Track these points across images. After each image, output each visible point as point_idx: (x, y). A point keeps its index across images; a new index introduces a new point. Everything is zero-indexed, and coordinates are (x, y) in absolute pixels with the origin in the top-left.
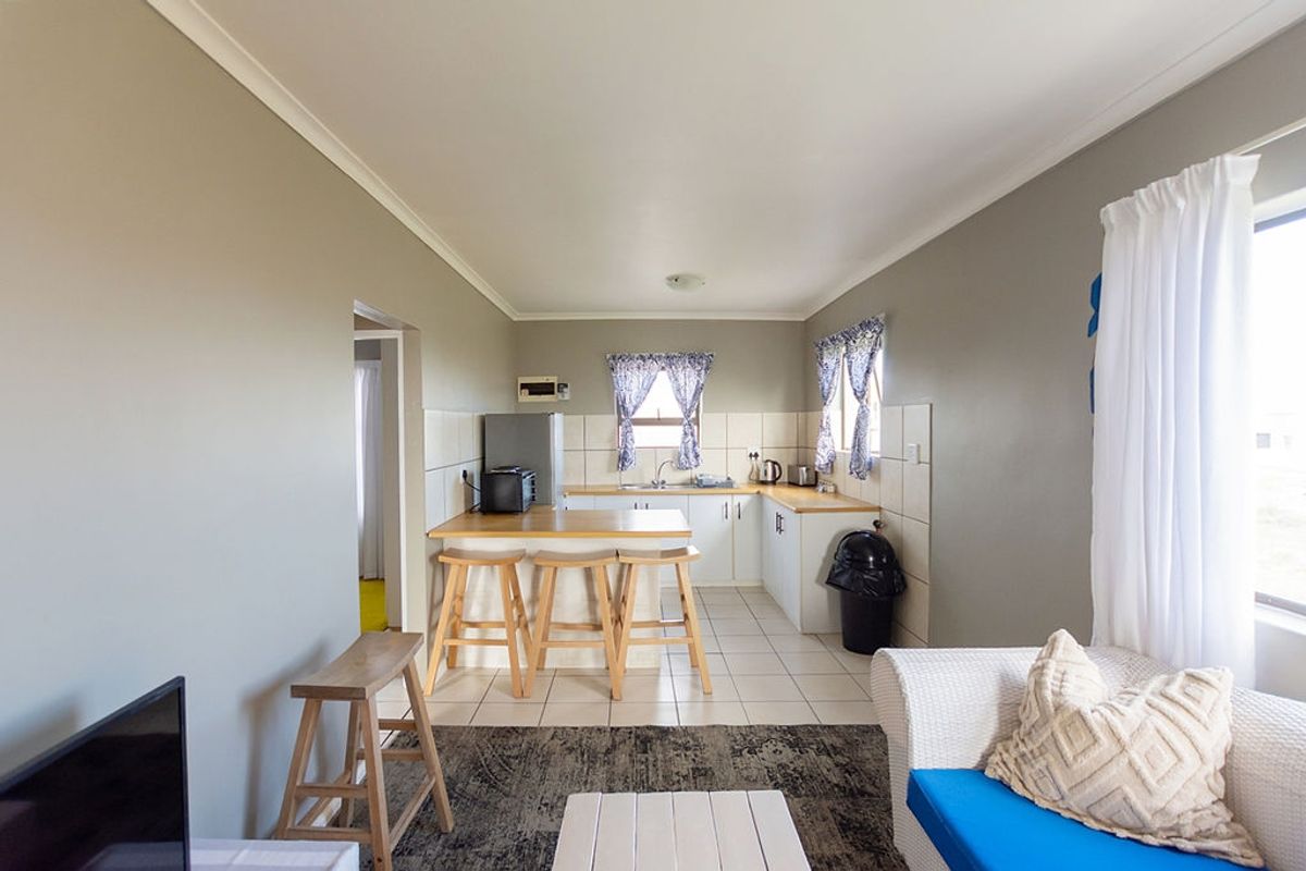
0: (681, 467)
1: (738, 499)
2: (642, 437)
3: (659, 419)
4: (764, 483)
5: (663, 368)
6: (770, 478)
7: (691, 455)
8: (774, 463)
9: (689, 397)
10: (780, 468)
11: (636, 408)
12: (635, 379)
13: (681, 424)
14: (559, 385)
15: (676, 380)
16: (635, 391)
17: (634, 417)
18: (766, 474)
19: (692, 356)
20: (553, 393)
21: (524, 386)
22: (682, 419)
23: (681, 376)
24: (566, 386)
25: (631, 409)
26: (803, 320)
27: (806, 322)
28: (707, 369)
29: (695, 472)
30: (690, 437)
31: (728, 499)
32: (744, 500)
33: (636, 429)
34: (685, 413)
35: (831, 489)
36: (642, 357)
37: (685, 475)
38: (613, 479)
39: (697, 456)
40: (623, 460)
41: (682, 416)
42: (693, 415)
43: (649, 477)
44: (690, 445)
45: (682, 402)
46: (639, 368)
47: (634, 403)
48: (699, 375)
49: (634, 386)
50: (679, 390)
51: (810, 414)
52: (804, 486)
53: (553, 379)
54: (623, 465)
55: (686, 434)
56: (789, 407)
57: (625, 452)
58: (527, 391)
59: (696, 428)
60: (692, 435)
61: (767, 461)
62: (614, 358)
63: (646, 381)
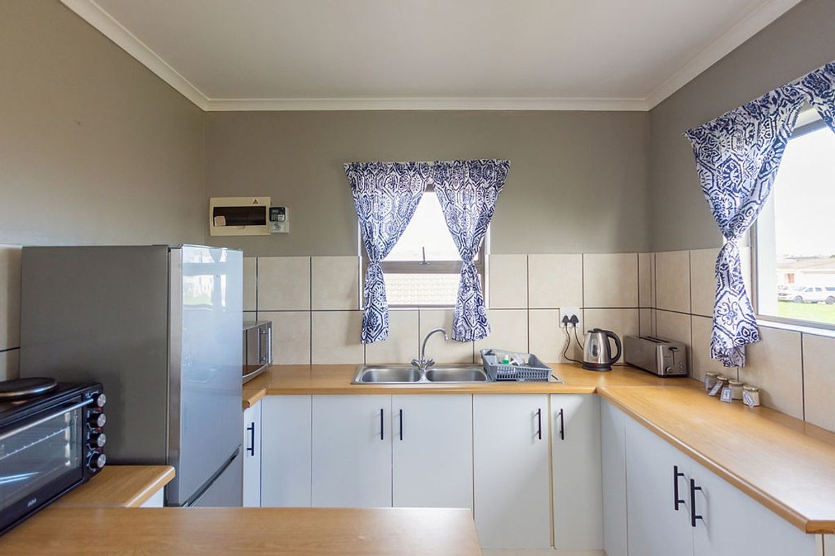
0: (458, 338)
1: (559, 403)
2: (397, 289)
3: (424, 263)
4: (591, 367)
5: (430, 188)
6: (601, 360)
7: (473, 320)
8: (608, 334)
9: (471, 229)
10: (618, 344)
11: (389, 245)
12: (387, 201)
13: (456, 272)
14: (271, 209)
15: (451, 202)
16: (388, 219)
17: (386, 259)
18: (595, 353)
19: (475, 166)
20: (264, 224)
21: (218, 211)
22: (459, 263)
23: (458, 196)
24: (282, 211)
25: (381, 247)
26: (646, 108)
27: (650, 111)
28: (499, 185)
29: (481, 346)
30: (472, 291)
31: (541, 402)
32: (569, 404)
33: (387, 277)
34: (463, 255)
35: (751, 399)
36: (399, 168)
37: (463, 351)
38: (353, 355)
39: (482, 321)
40: (368, 327)
41: (458, 258)
42: (476, 258)
43: (409, 354)
44: (472, 302)
45: (459, 237)
46: (393, 184)
47: (386, 237)
48: (486, 195)
49: (386, 211)
50: (454, 218)
51: (663, 256)
52: (668, 376)
53: (265, 202)
54: (368, 334)
55: (465, 286)
56: (623, 245)
57: (371, 315)
58: (222, 219)
59: (479, 275)
60: (476, 289)
61: (596, 331)
62: (355, 167)
63: (405, 204)
